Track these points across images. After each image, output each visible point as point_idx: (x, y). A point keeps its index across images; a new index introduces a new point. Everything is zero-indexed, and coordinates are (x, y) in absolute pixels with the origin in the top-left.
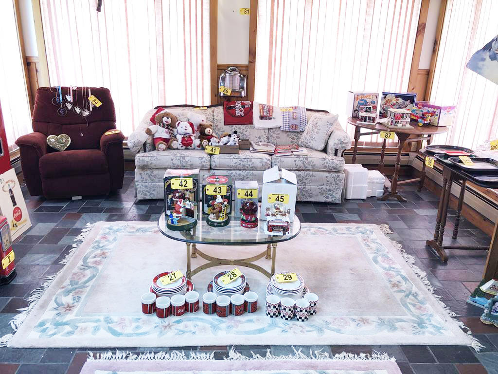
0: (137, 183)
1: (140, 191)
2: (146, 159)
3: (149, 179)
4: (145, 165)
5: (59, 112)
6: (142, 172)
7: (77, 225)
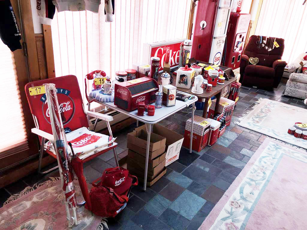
0: (286, 87)
1: (286, 91)
2: (296, 76)
3: (294, 86)
4: (294, 79)
5: (258, 47)
6: (291, 82)
7: (256, 97)
